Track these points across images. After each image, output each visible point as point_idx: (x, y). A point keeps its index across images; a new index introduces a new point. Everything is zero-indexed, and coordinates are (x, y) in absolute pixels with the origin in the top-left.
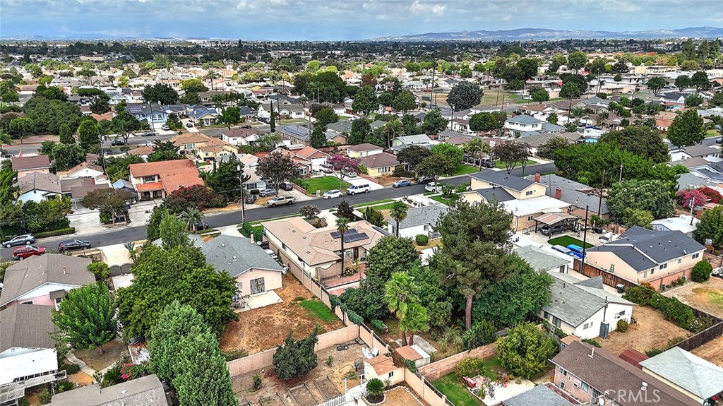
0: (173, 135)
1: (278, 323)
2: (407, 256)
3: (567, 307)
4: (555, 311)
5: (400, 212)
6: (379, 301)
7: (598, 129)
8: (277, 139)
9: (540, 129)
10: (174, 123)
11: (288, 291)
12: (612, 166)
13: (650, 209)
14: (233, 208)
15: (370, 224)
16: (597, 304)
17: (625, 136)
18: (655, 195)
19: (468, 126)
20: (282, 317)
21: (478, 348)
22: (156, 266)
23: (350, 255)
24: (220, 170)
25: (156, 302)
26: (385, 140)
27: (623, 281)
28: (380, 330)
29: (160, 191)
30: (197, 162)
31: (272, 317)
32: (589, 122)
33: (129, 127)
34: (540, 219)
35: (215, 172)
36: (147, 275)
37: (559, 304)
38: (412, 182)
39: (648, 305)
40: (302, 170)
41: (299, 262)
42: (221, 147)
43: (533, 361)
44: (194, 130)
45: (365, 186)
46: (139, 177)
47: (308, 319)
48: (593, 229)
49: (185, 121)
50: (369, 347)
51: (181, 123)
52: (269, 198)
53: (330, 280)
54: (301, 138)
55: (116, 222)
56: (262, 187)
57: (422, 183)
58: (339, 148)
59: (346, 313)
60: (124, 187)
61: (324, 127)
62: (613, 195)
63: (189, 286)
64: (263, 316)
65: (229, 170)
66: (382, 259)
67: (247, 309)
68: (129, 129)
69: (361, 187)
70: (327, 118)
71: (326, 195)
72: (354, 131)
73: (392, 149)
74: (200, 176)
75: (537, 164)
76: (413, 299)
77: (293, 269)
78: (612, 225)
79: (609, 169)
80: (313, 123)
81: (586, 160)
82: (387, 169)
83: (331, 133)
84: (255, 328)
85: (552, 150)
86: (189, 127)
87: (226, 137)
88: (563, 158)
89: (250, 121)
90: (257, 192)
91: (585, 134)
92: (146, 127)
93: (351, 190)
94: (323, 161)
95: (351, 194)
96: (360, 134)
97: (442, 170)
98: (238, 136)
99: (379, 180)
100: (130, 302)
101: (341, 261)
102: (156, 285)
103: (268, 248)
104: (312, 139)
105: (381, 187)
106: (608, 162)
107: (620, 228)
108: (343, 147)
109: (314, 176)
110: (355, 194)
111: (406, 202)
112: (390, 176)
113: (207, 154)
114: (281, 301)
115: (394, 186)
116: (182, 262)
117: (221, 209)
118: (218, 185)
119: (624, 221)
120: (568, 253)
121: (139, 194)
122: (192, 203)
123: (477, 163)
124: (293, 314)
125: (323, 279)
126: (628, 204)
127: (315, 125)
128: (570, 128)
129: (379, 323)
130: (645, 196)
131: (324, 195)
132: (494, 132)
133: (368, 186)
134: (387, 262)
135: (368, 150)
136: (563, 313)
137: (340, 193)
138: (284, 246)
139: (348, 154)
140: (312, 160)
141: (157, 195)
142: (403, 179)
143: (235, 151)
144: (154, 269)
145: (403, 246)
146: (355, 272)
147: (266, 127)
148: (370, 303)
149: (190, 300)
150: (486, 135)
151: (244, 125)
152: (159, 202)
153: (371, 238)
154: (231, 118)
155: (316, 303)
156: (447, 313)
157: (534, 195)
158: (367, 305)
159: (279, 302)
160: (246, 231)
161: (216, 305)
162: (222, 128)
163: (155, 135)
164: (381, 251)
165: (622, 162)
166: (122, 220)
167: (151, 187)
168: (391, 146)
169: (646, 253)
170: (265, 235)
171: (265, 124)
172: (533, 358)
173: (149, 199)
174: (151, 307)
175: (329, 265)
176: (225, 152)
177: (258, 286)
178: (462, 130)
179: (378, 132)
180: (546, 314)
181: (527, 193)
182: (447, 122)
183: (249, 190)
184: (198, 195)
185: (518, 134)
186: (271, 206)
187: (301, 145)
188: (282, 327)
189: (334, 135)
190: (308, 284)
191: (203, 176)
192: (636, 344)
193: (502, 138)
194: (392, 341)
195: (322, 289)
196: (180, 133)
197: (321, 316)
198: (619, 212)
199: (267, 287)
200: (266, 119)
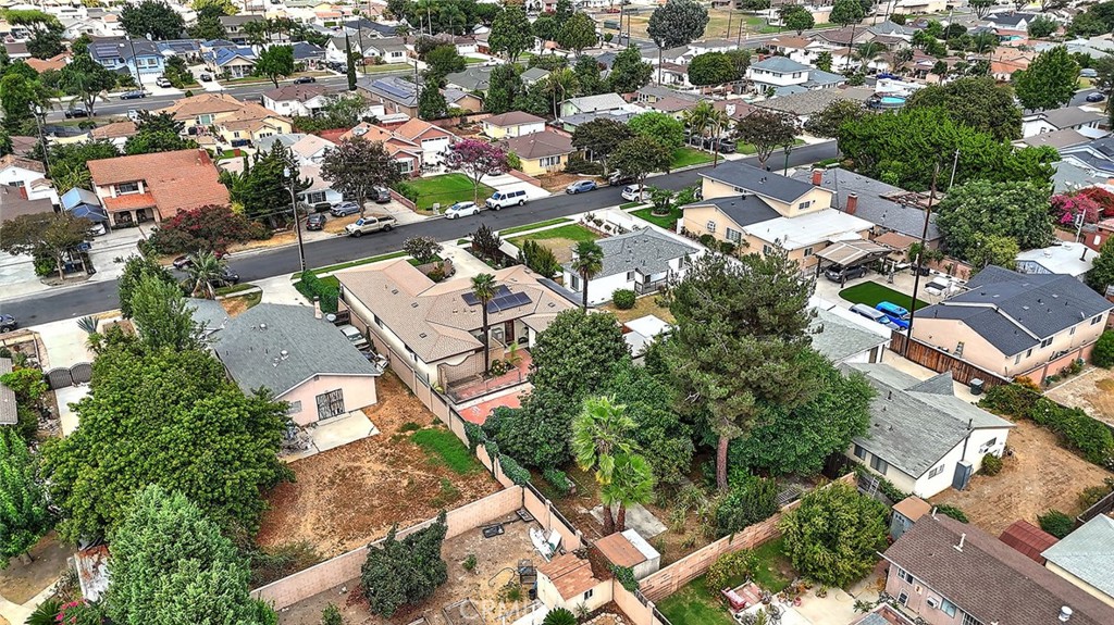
0: (177, 97)
1: (371, 481)
2: (608, 350)
3: (898, 438)
4: (877, 446)
5: (591, 261)
6: (559, 438)
7: (897, 78)
8: (359, 105)
9: (806, 80)
10: (177, 73)
11: (388, 411)
12: (939, 152)
13: (1014, 234)
14: (283, 241)
15: (532, 274)
16: (953, 433)
17: (953, 94)
18: (1024, 209)
19: (686, 77)
20: (378, 467)
21: (746, 529)
22: (117, 397)
23: (500, 336)
24: (255, 171)
25: (121, 471)
26: (548, 105)
27: (982, 374)
28: (562, 492)
29: (150, 209)
30: (219, 150)
31: (359, 468)
32: (883, 67)
33: (93, 84)
34: (825, 253)
35: (248, 176)
36: (99, 417)
37: (882, 432)
38: (599, 184)
39: (1027, 417)
40: (405, 164)
41: (407, 353)
42: (260, 121)
43: (850, 558)
44: (214, 86)
45: (519, 193)
46: (108, 186)
47: (428, 470)
48: (913, 268)
49: (197, 71)
50: (542, 527)
51: (191, 74)
52: (348, 218)
53: (466, 386)
54: (402, 101)
55: (65, 272)
56: (335, 198)
57: (616, 185)
58: (470, 119)
59: (496, 460)
60: (82, 204)
61: (441, 79)
62: (951, 208)
63: (187, 435)
64: (342, 465)
65: (272, 173)
66: (561, 355)
67: (312, 451)
68: (94, 87)
69: (511, 195)
70: (445, 64)
71: (451, 212)
72: (494, 88)
73: (561, 121)
74: (221, 181)
75: (804, 145)
76: (626, 448)
77: (397, 366)
78: (947, 262)
79: (934, 157)
80: (422, 73)
81: (895, 141)
82: (556, 160)
83: (455, 93)
84: (328, 493)
85: (831, 121)
86: (205, 81)
87: (271, 101)
88: (855, 137)
89: (313, 69)
90: (327, 208)
91: (879, 88)
92: (128, 82)
93: (493, 202)
94: (442, 144)
95: (495, 209)
96: (504, 96)
97: (652, 163)
98: (292, 99)
99: (542, 180)
100: (68, 473)
101: (484, 350)
102: (121, 436)
103: (348, 322)
104: (421, 103)
105: (544, 194)
106: (932, 145)
107: (960, 267)
108: (476, 118)
109: (428, 174)
110: (502, 208)
111: (591, 224)
112: (560, 172)
113: (237, 135)
114: (376, 431)
115: (568, 191)
116: (171, 385)
117: (263, 243)
118: (254, 200)
119: (969, 255)
120: (879, 320)
121: (111, 217)
122: (202, 241)
123: (707, 145)
124: (398, 459)
125: (451, 384)
126: (978, 226)
127: (426, 76)
128: (854, 78)
129: (558, 477)
130: (1008, 211)
131: (447, 212)
132: (730, 86)
133: (523, 193)
134: (571, 364)
135: (520, 123)
136: (891, 449)
137: (474, 208)
138: (377, 320)
139: (485, 130)
140: (423, 144)
141: (144, 216)
142: (585, 179)
143: (286, 128)
144: (115, 403)
145: (600, 330)
146: (510, 366)
147: (340, 81)
148: (542, 443)
149: (190, 463)
150: (717, 92)
151: (302, 76)
152: (146, 232)
153: (535, 302)
154: (277, 65)
155: (440, 436)
156: (684, 458)
157: (812, 208)
158: (535, 445)
159: (372, 434)
160: (306, 287)
161: (247, 464)
162: (264, 83)
163: (143, 96)
164: (559, 341)
165: (957, 145)
166: (78, 268)
167: (131, 202)
168: (559, 115)
169: (1019, 320)
170: (343, 296)
171: (339, 74)
172: (851, 553)
173: (131, 225)
174: (112, 481)
175: (463, 358)
176: (268, 130)
177: (332, 405)
178: (675, 83)
179: (536, 90)
180: (859, 451)
181: (801, 206)
182: (651, 69)
183: (313, 205)
184: (214, 226)
185: (770, 91)
186: (352, 236)
187: (402, 115)
188: (378, 490)
189: (459, 94)
190: (424, 395)
191: (228, 180)
192: (1017, 500)
193: (743, 96)
194: (584, 511)
195: (451, 409)
196: (189, 94)
197: (450, 462)
198: (962, 240)
199: (348, 406)
200: (340, 65)
